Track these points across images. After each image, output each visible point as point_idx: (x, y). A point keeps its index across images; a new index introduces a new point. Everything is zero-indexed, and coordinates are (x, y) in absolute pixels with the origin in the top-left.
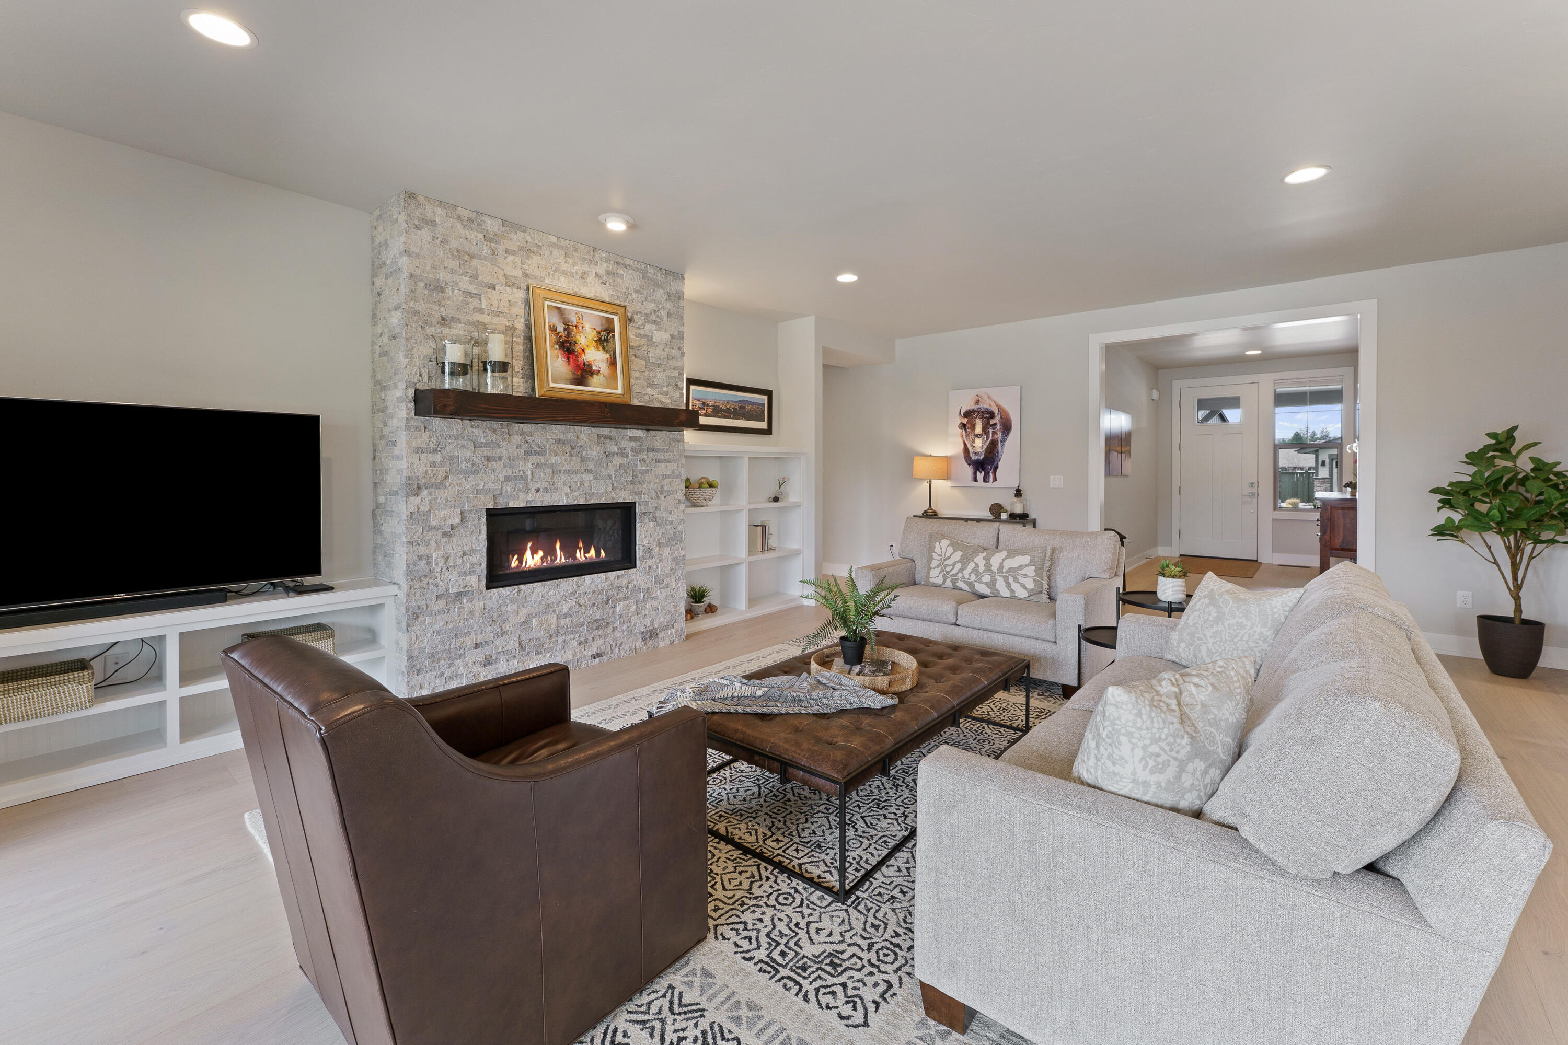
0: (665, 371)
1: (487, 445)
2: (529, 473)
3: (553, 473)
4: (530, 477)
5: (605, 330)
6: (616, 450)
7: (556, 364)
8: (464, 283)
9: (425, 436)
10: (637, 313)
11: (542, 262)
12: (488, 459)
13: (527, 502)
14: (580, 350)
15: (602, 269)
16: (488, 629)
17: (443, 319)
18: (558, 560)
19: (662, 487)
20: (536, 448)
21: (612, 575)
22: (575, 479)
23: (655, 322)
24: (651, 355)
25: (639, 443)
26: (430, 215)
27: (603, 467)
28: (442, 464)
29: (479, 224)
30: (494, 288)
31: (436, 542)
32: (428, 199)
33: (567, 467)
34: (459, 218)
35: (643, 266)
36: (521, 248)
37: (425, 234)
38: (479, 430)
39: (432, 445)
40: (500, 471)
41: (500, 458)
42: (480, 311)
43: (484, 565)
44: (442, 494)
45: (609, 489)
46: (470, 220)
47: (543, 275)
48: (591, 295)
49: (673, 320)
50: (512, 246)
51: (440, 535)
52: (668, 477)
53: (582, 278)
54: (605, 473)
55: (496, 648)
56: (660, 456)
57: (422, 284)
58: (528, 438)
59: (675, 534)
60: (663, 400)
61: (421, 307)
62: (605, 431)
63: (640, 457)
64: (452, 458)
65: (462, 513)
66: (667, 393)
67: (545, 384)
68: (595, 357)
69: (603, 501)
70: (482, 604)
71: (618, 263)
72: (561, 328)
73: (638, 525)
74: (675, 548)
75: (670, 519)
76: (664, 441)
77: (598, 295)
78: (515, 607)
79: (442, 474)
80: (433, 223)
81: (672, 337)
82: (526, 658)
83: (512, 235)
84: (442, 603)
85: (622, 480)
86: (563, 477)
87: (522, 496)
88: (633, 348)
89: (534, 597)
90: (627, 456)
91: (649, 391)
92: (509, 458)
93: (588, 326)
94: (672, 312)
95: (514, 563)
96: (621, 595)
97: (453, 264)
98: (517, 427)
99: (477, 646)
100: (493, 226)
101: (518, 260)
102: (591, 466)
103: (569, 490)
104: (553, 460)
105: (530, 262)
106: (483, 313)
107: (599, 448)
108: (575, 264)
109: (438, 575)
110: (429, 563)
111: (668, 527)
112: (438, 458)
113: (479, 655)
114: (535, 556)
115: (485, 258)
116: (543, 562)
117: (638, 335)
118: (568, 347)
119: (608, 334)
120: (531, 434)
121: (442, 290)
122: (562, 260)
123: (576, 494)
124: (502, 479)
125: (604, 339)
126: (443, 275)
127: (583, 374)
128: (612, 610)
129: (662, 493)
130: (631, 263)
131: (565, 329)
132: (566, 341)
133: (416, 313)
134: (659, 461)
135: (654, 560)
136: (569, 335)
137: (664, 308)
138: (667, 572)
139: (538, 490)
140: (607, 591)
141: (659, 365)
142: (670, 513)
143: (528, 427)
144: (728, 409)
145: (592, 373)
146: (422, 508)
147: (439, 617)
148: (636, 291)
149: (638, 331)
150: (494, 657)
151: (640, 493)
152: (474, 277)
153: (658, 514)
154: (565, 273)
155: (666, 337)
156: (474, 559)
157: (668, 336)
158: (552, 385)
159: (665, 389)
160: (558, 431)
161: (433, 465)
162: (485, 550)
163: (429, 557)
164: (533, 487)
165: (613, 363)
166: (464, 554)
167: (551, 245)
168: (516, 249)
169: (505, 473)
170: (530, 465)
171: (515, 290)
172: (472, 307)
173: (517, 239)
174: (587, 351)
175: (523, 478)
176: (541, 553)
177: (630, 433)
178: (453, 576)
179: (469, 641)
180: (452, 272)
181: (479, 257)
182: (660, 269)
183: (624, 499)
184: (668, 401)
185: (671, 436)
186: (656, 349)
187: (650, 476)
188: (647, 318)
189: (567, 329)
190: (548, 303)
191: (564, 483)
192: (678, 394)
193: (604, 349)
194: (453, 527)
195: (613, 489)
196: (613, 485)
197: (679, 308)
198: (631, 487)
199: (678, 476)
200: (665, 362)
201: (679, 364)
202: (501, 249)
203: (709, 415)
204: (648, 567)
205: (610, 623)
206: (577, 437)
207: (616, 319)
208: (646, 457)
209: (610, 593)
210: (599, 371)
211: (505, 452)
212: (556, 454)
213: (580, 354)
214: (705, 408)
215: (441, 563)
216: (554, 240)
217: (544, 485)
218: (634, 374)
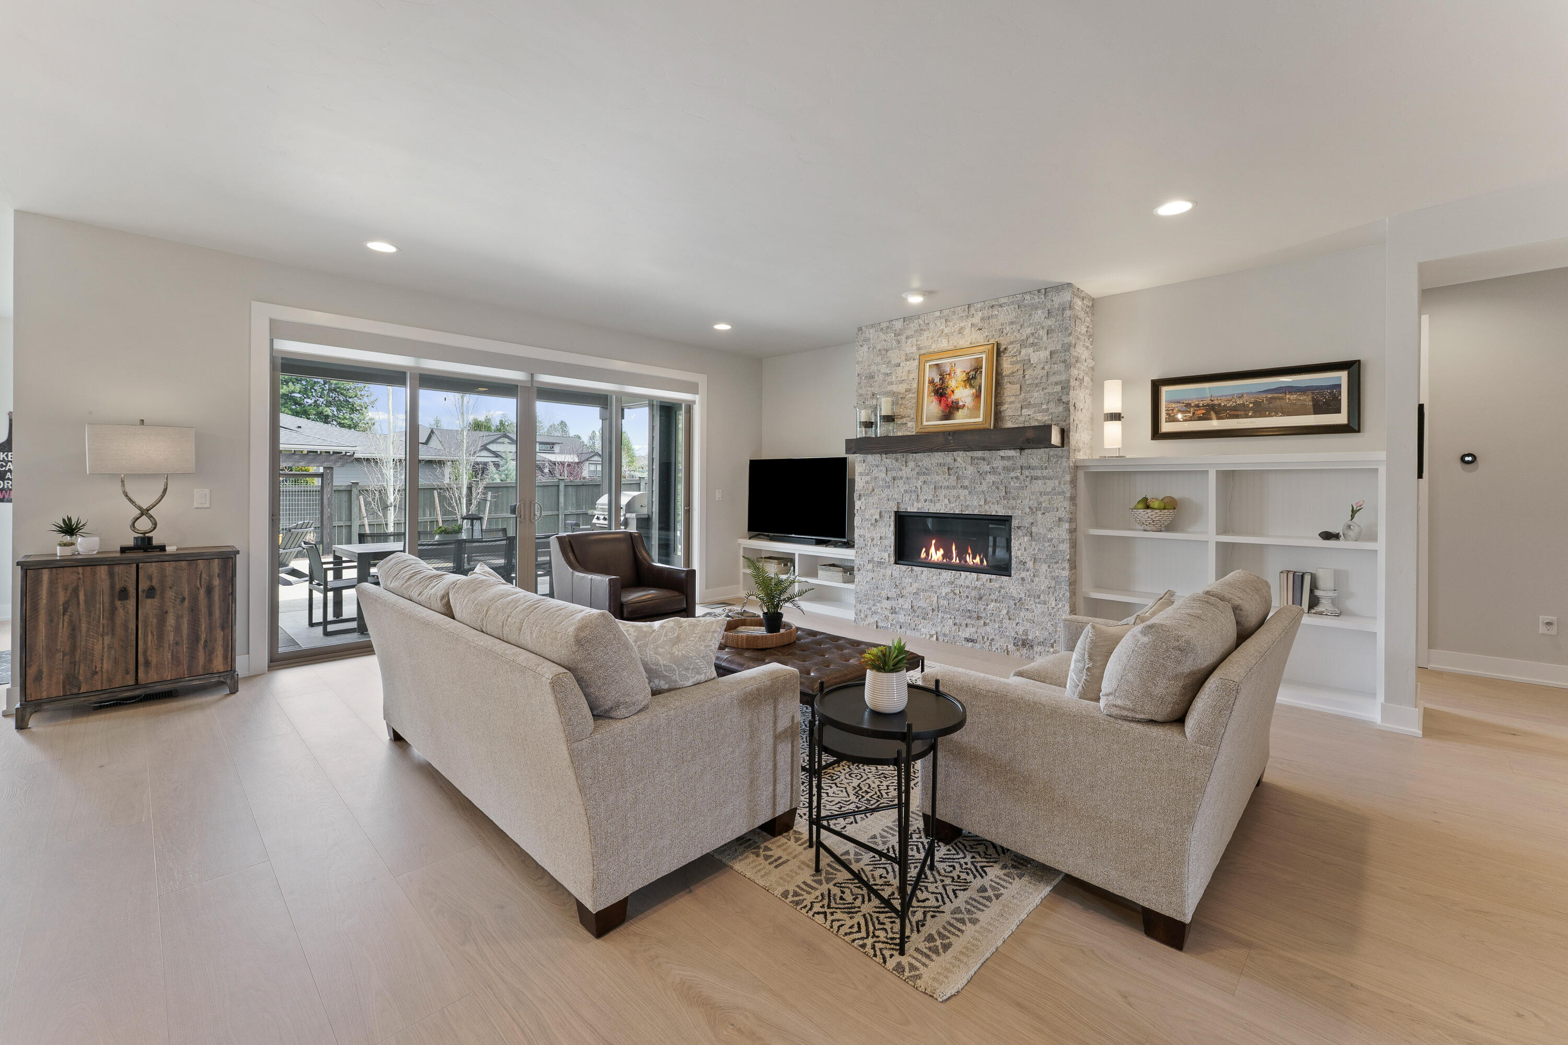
0: (1043, 389)
1: (894, 469)
2: (919, 488)
3: (936, 488)
4: (920, 491)
5: (974, 370)
6: (989, 470)
8: (884, 369)
9: (864, 465)
10: (1012, 343)
11: (930, 334)
13: (919, 509)
14: (950, 392)
15: (976, 320)
16: (894, 590)
17: (874, 394)
18: (953, 559)
19: (1040, 503)
21: (985, 577)
22: (953, 494)
23: (1032, 344)
24: (1027, 377)
25: (1012, 462)
26: (868, 336)
27: (977, 484)
28: (871, 482)
29: (892, 328)
30: (899, 366)
31: (867, 528)
32: (866, 327)
33: (946, 484)
34: (881, 329)
36: (916, 331)
37: (865, 348)
38: (888, 461)
39: (866, 470)
40: (901, 486)
41: (901, 478)
42: (891, 383)
43: (892, 548)
44: (871, 500)
45: (982, 503)
46: (888, 327)
47: (929, 344)
48: (967, 344)
49: (1056, 334)
50: (909, 333)
51: (869, 524)
52: (1046, 494)
53: (960, 333)
54: (978, 489)
55: (898, 604)
56: (1038, 473)
57: (864, 378)
58: (920, 464)
59: (1056, 552)
60: (1039, 418)
61: (863, 391)
62: (979, 454)
63: (1012, 474)
64: (876, 478)
65: (880, 512)
66: (1046, 410)
67: (922, 423)
68: (962, 394)
69: (976, 512)
70: (890, 572)
71: (992, 307)
72: (937, 380)
73: (1013, 537)
74: (1055, 566)
75: (1049, 536)
76: (1041, 459)
77: (974, 340)
78: (910, 580)
79: (870, 487)
80: (869, 340)
81: (1051, 353)
82: (916, 619)
83: (910, 325)
84: (870, 566)
85: (995, 495)
86: (944, 492)
87: (915, 504)
88: (1008, 376)
89: (923, 577)
90: (1000, 474)
91: (1025, 410)
92: (907, 478)
93: (958, 371)
94: (1053, 327)
95: (923, 553)
96: (993, 597)
97: (878, 359)
98: (911, 455)
99: (888, 598)
100: (899, 325)
101: (914, 340)
102: (966, 483)
104: (938, 478)
105: (921, 338)
106: (893, 384)
107: (972, 468)
108: (954, 324)
111: (1047, 544)
113: (887, 604)
114: (937, 552)
115: (895, 348)
116: (944, 559)
117: (1013, 363)
118: (940, 392)
119: (976, 373)
120: (921, 460)
121: (873, 377)
122: (942, 327)
124: (903, 492)
125: (972, 377)
126: (874, 368)
127: (951, 410)
128: (983, 607)
129: (1038, 509)
130: (1007, 300)
131: (940, 379)
132: (940, 388)
133: (861, 395)
134: (1037, 478)
135: (1028, 573)
136: (943, 382)
137: (1043, 328)
138: (1043, 588)
139: (926, 501)
140: (980, 589)
141: (1037, 385)
142: (1050, 530)
143: (918, 456)
144: (1241, 405)
145: (958, 408)
146: (862, 508)
147: (869, 573)
148: (1012, 323)
149: (1015, 359)
150: (897, 610)
151: (1014, 508)
152: (889, 363)
153: (1034, 529)
154: (946, 336)
155: (1044, 354)
156: (888, 542)
157: (1048, 353)
158: (925, 423)
159: (1044, 407)
160: (937, 457)
161: (867, 482)
162: (893, 538)
164: (922, 498)
165: (978, 396)
166: (881, 538)
167: (937, 319)
168: (913, 333)
169: (904, 488)
170: (920, 482)
171: (912, 362)
172: (887, 382)
173: (914, 325)
174: (955, 392)
175: (916, 492)
176: (942, 550)
177: (1002, 453)
179: (884, 595)
180: (878, 364)
181: (891, 349)
182: (1039, 291)
183: (998, 512)
184: (1046, 418)
185: (1051, 453)
186: (1034, 370)
187: (1026, 493)
188: (1023, 344)
189: (942, 379)
190: (930, 363)
191: (945, 497)
192: (1061, 409)
193: (971, 386)
194: (876, 521)
195: (985, 502)
196: (985, 500)
197: (1063, 320)
198: (1005, 502)
199: (1059, 494)
200: (1044, 380)
201: (1063, 377)
202: (903, 338)
203: (1200, 419)
204: (1023, 579)
205: (981, 617)
206: (955, 460)
207: (984, 356)
208: (1019, 474)
209: (982, 592)
210: (964, 405)
211: (905, 474)
212: (938, 474)
213: (950, 395)
214: (1192, 409)
215: (870, 541)
216: (938, 314)
217: (930, 497)
218: (1008, 400)
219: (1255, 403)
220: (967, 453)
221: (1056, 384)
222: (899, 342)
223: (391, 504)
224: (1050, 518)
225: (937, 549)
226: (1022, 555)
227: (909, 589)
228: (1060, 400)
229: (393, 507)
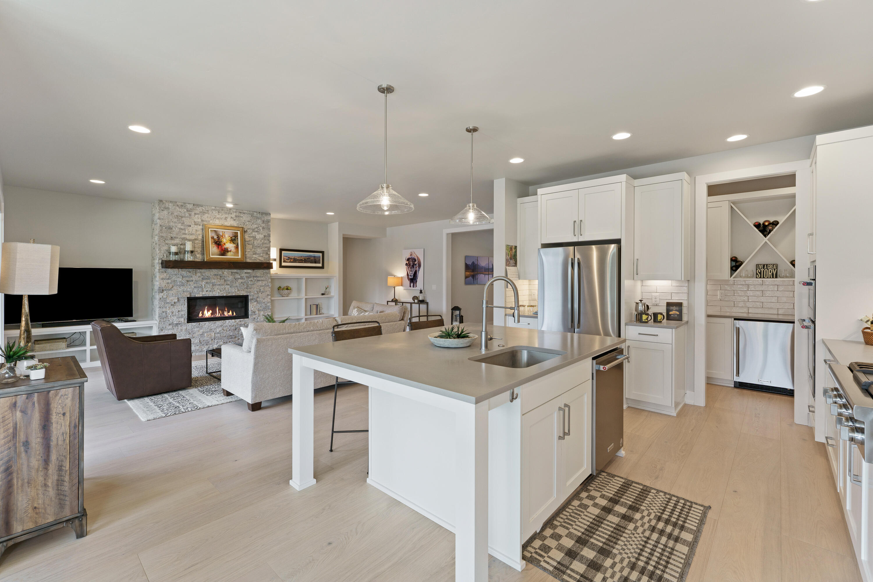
0: (261, 248)
1: (187, 277)
2: (203, 285)
3: (213, 285)
4: (204, 287)
5: (234, 236)
6: (239, 277)
7: (213, 250)
8: (179, 226)
9: (165, 274)
10: (249, 229)
11: (209, 216)
12: (188, 281)
13: (203, 295)
15: (233, 215)
17: (172, 238)
18: (217, 314)
19: (261, 290)
20: (206, 277)
21: (238, 320)
22: (222, 287)
23: (257, 231)
24: (255, 243)
25: (249, 274)
26: (167, 206)
27: (234, 283)
28: (171, 283)
29: (185, 207)
30: (190, 226)
31: (169, 307)
32: (166, 201)
33: (219, 283)
34: (177, 205)
35: (252, 212)
36: (201, 212)
37: (165, 212)
38: (184, 272)
39: (167, 277)
40: (192, 285)
41: (192, 281)
42: (185, 234)
43: (186, 315)
44: (171, 292)
45: (237, 291)
46: (182, 206)
47: (209, 220)
48: (229, 225)
49: (265, 230)
50: (197, 212)
51: (170, 305)
52: (262, 286)
53: (225, 220)
54: (234, 285)
56: (259, 279)
57: (164, 228)
58: (203, 274)
59: (266, 307)
60: (259, 259)
61: (164, 235)
62: (235, 271)
63: (250, 279)
64: (174, 281)
65: (178, 298)
66: (262, 256)
67: (209, 256)
68: (230, 246)
69: (234, 294)
71: (240, 213)
72: (215, 237)
73: (249, 303)
74: (266, 312)
75: (264, 301)
76: (261, 274)
77: (232, 224)
78: (198, 329)
79: (171, 286)
80: (168, 208)
81: (264, 236)
82: (202, 347)
83: (197, 208)
84: (171, 327)
85: (242, 287)
86: (217, 287)
88: (247, 241)
89: (205, 326)
90: (244, 279)
91: (254, 256)
93: (227, 236)
95: (200, 315)
97: (176, 220)
98: (198, 270)
100: (190, 206)
101: (200, 216)
102: (229, 283)
103: (219, 291)
104: (213, 281)
105: (204, 216)
106: (186, 235)
107: (232, 277)
109: (169, 317)
110: (166, 314)
111: (263, 304)
112: (169, 281)
114: (208, 312)
115: (187, 217)
116: (212, 315)
117: (249, 237)
118: (218, 243)
119: (235, 238)
120: (204, 273)
121: (171, 229)
122: (217, 214)
123: (222, 292)
124: (193, 288)
125: (234, 239)
126: (171, 224)
127: (224, 252)
128: (237, 333)
129: (260, 292)
130: (246, 212)
131: (217, 237)
132: (218, 241)
133: (162, 237)
134: (259, 281)
135: (256, 316)
136: (219, 239)
137: (261, 226)
139: (207, 291)
140: (235, 326)
141: (259, 247)
142: (264, 299)
143: (203, 271)
144: (301, 259)
145: (228, 251)
146: (164, 297)
147: (170, 331)
148: (249, 221)
149: (249, 235)
151: (250, 292)
152: (183, 223)
153: (258, 299)
154: (218, 218)
155: (262, 236)
156: (183, 313)
157: (263, 236)
158: (211, 256)
159: (261, 255)
160: (215, 271)
161: (168, 283)
162: (187, 310)
163: (166, 312)
164: (205, 290)
165: (237, 247)
166: (179, 311)
167: (213, 210)
168: (198, 212)
169: (194, 286)
170: (204, 283)
171: (198, 226)
172: (182, 233)
173: (199, 209)
174: (226, 244)
175: (201, 287)
176: (211, 312)
177: (245, 271)
178: (175, 318)
180: (175, 223)
181: (185, 217)
182: (259, 213)
183: (243, 294)
184: (262, 259)
185: (264, 272)
186: (257, 241)
187: (255, 286)
188: (253, 230)
189: (218, 237)
190: (211, 229)
191: (218, 289)
192: (267, 256)
193: (234, 243)
194: (175, 303)
195: (238, 290)
196: (238, 289)
197: (268, 226)
198: (246, 290)
199: (267, 286)
200: (262, 245)
201: (268, 246)
202: (193, 213)
203: (292, 262)
204: (254, 318)
205: (236, 337)
206: (223, 273)
207: (239, 232)
208: (252, 279)
209: (237, 326)
210: (231, 251)
211: (194, 279)
212: (214, 279)
213: (223, 245)
214: (290, 259)
215: (171, 314)
216: (214, 208)
217: (209, 289)
218: (249, 250)
219: (304, 259)
220: (229, 270)
221: (266, 247)
222: (189, 215)
224: (264, 295)
226: (254, 309)
227: (197, 333)
228: (267, 253)
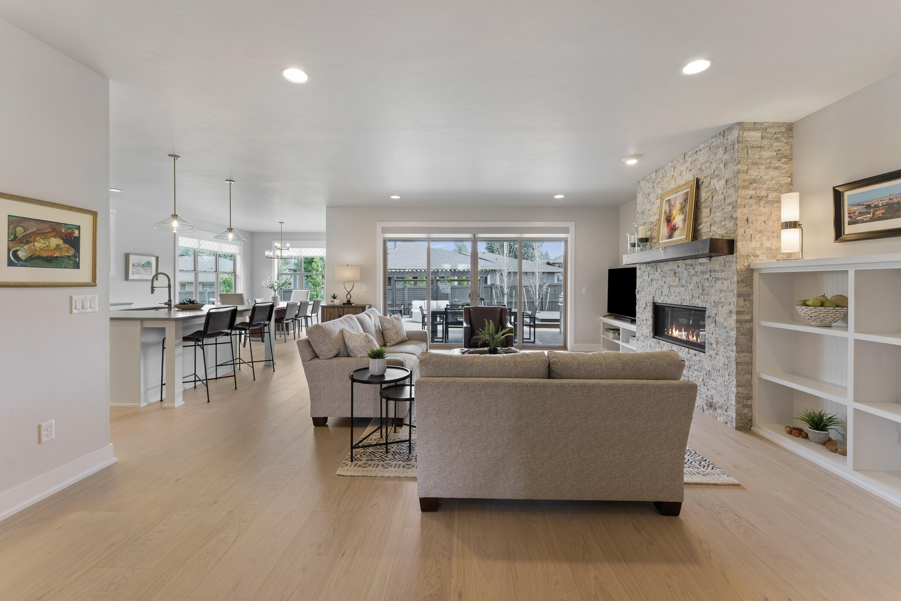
1: (651, 275)
2: (662, 286)
4: (663, 289)
6: (694, 273)
10: (706, 177)
11: (667, 179)
12: (652, 280)
14: (673, 218)
15: (688, 164)
18: (683, 337)
22: (677, 290)
23: (717, 176)
24: (714, 201)
25: (705, 267)
30: (654, 203)
32: (641, 180)
33: (674, 283)
36: (661, 179)
37: (641, 194)
38: (649, 268)
39: (640, 275)
40: (655, 285)
41: (655, 279)
44: (643, 294)
46: (649, 179)
48: (682, 183)
50: (658, 180)
53: (680, 175)
57: (640, 214)
58: (663, 270)
63: (706, 276)
64: (644, 280)
65: (646, 303)
68: (678, 219)
69: (688, 304)
70: (650, 343)
71: (696, 152)
73: (706, 324)
74: (728, 348)
77: (687, 179)
80: (642, 188)
81: (727, 181)
86: (673, 289)
87: (661, 298)
88: (703, 203)
90: (699, 276)
91: (713, 228)
92: (657, 279)
93: (677, 203)
94: (727, 160)
96: (696, 367)
97: (646, 201)
102: (684, 283)
104: (670, 280)
105: (663, 183)
107: (686, 272)
108: (678, 170)
111: (724, 331)
112: (641, 280)
117: (706, 192)
118: (669, 219)
119: (685, 202)
120: (663, 267)
121: (644, 213)
122: (673, 172)
125: (683, 207)
126: (644, 207)
127: (672, 231)
129: (719, 303)
131: (669, 210)
132: (669, 216)
134: (718, 279)
135: (714, 352)
136: (670, 212)
137: (722, 162)
138: (721, 364)
139: (665, 296)
141: (719, 207)
142: (725, 320)
143: (662, 264)
145: (676, 229)
147: (641, 344)
148: (706, 163)
149: (707, 189)
151: (706, 302)
152: (650, 202)
153: (717, 319)
155: (723, 182)
157: (725, 181)
159: (723, 223)
161: (641, 283)
162: (652, 320)
164: (664, 293)
165: (685, 219)
170: (663, 282)
173: (660, 175)
174: (675, 218)
177: (700, 260)
180: (646, 204)
181: (651, 193)
182: (720, 134)
183: (700, 305)
185: (727, 259)
186: (718, 196)
187: (713, 290)
188: (712, 176)
190: (666, 200)
191: (673, 293)
192: (732, 223)
193: (683, 213)
194: (645, 308)
195: (692, 297)
196: (693, 295)
197: (733, 153)
198: (703, 297)
199: (731, 291)
200: (723, 202)
202: (656, 184)
203: (880, 219)
204: (711, 356)
207: (690, 189)
208: (709, 276)
209: (691, 362)
210: (678, 227)
211: (656, 277)
212: (670, 277)
213: (673, 221)
214: (872, 210)
216: (670, 164)
217: (667, 293)
218: (704, 220)
222: (654, 187)
223: (505, 293)
224: (726, 309)
225: (676, 330)
226: (710, 338)
228: (731, 217)
229: (506, 295)
